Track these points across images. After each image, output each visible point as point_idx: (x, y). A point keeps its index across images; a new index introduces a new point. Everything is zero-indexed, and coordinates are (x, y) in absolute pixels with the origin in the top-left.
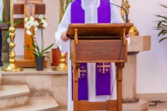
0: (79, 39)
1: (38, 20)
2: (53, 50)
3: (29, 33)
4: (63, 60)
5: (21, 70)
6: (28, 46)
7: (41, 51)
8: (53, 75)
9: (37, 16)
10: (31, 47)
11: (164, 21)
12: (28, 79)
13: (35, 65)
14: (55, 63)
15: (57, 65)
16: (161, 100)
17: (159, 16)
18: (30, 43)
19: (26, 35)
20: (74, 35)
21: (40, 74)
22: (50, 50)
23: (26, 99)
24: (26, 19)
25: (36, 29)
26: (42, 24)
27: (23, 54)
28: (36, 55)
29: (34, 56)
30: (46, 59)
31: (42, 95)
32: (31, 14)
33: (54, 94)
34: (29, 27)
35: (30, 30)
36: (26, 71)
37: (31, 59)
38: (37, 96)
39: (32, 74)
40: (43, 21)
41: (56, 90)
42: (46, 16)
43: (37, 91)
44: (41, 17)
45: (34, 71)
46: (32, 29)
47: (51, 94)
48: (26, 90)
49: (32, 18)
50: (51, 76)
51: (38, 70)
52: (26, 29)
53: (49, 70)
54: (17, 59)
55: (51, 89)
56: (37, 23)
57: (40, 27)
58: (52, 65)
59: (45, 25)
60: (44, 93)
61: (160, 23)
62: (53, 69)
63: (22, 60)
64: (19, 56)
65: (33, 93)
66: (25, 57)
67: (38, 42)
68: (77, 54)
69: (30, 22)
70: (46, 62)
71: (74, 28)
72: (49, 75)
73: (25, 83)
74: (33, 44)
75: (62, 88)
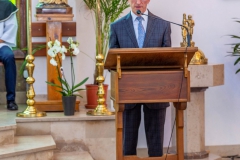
0: (122, 70)
1: (66, 45)
2: (88, 86)
3: (54, 63)
4: (101, 100)
5: (44, 115)
6: (53, 82)
7: (70, 88)
8: (87, 121)
9: (64, 39)
10: (57, 82)
12: (53, 127)
13: (62, 107)
14: (91, 104)
15: (94, 108)
16: (239, 155)
17: (235, 37)
18: (55, 77)
19: (49, 65)
20: (115, 65)
21: (69, 121)
22: (83, 87)
23: (50, 155)
24: (49, 44)
25: (63, 57)
26: (72, 50)
27: (46, 93)
28: (64, 94)
29: (61, 95)
30: (78, 100)
31: (73, 150)
32: (56, 37)
33: (90, 147)
34: (54, 55)
35: (55, 58)
36: (50, 116)
37: (57, 99)
38: (66, 151)
39: (59, 121)
40: (73, 46)
41: (91, 142)
42: (77, 39)
43: (66, 144)
44: (70, 40)
45: (61, 116)
46: (58, 57)
47: (86, 149)
48: (50, 142)
49: (58, 43)
50: (85, 123)
51: (66, 114)
52: (50, 58)
53: (83, 115)
54: (38, 100)
55: (85, 141)
56: (64, 49)
57: (70, 54)
58: (87, 107)
59: (76, 51)
60: (76, 146)
61: (237, 46)
62: (88, 113)
63: (45, 101)
64: (40, 96)
65: (60, 147)
66: (49, 97)
67: (67, 75)
68: (120, 91)
69: (55, 48)
70: (79, 102)
71: (115, 55)
72: (82, 121)
73: (49, 134)
74: (60, 79)
75: (101, 139)
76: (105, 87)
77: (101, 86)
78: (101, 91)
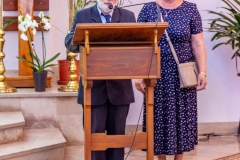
0: (91, 45)
1: (37, 19)
2: (60, 62)
3: (24, 37)
4: (73, 76)
5: (14, 91)
6: (24, 57)
7: (41, 63)
8: (59, 98)
9: (35, 14)
10: (29, 58)
11: (219, 20)
12: (24, 103)
13: (33, 83)
14: (63, 80)
15: (66, 84)
16: (216, 133)
17: (211, 12)
18: (26, 54)
19: (20, 40)
20: (84, 41)
21: (40, 97)
22: (55, 62)
23: (19, 132)
24: (20, 18)
25: (34, 32)
26: (43, 24)
27: (17, 68)
28: (35, 70)
29: (32, 70)
30: (49, 75)
31: (44, 127)
32: (28, 11)
33: (61, 124)
34: (24, 30)
35: (26, 33)
36: (21, 92)
37: (29, 74)
38: (37, 128)
39: (29, 97)
40: (44, 20)
41: (63, 119)
42: (50, 13)
43: (36, 121)
44: (41, 14)
45: (32, 92)
46: (29, 32)
47: (57, 125)
48: (19, 119)
49: (29, 17)
50: (56, 100)
51: (37, 90)
52: (20, 33)
53: (54, 91)
54: (8, 76)
55: (56, 117)
56: (35, 24)
57: (41, 29)
58: (59, 83)
59: (47, 26)
60: (47, 123)
61: (214, 22)
62: (59, 90)
63: (16, 76)
64: (12, 71)
65: (29, 124)
66: (20, 72)
67: (38, 50)
68: (88, 67)
69: (27, 22)
70: (50, 78)
71: (83, 30)
72: (53, 97)
73: (19, 110)
74: (31, 54)
75: (72, 116)
76: (77, 63)
77: (73, 62)
78: (73, 67)
